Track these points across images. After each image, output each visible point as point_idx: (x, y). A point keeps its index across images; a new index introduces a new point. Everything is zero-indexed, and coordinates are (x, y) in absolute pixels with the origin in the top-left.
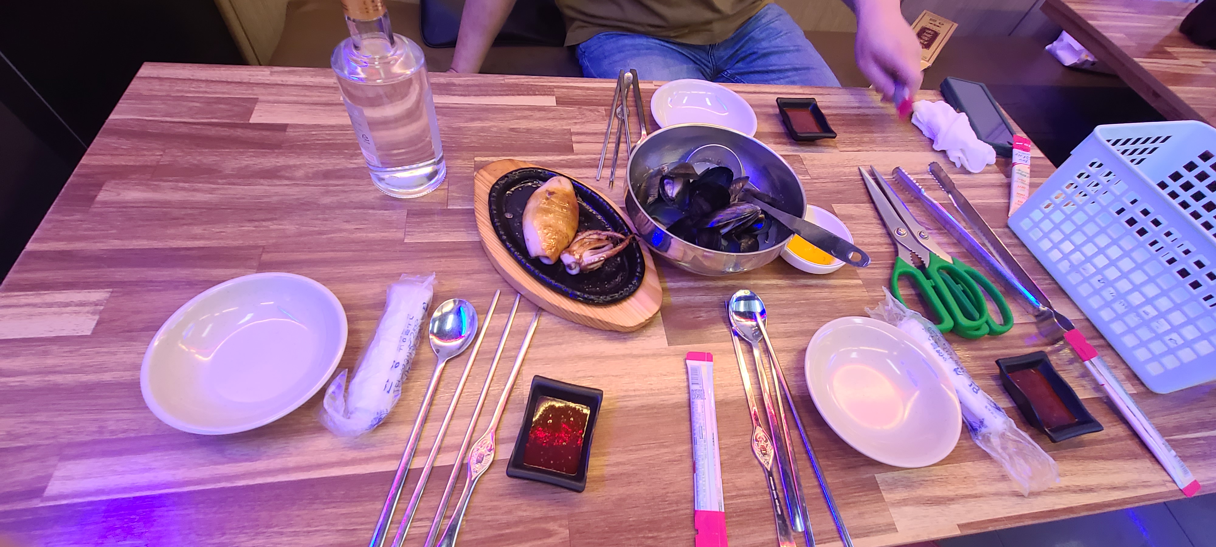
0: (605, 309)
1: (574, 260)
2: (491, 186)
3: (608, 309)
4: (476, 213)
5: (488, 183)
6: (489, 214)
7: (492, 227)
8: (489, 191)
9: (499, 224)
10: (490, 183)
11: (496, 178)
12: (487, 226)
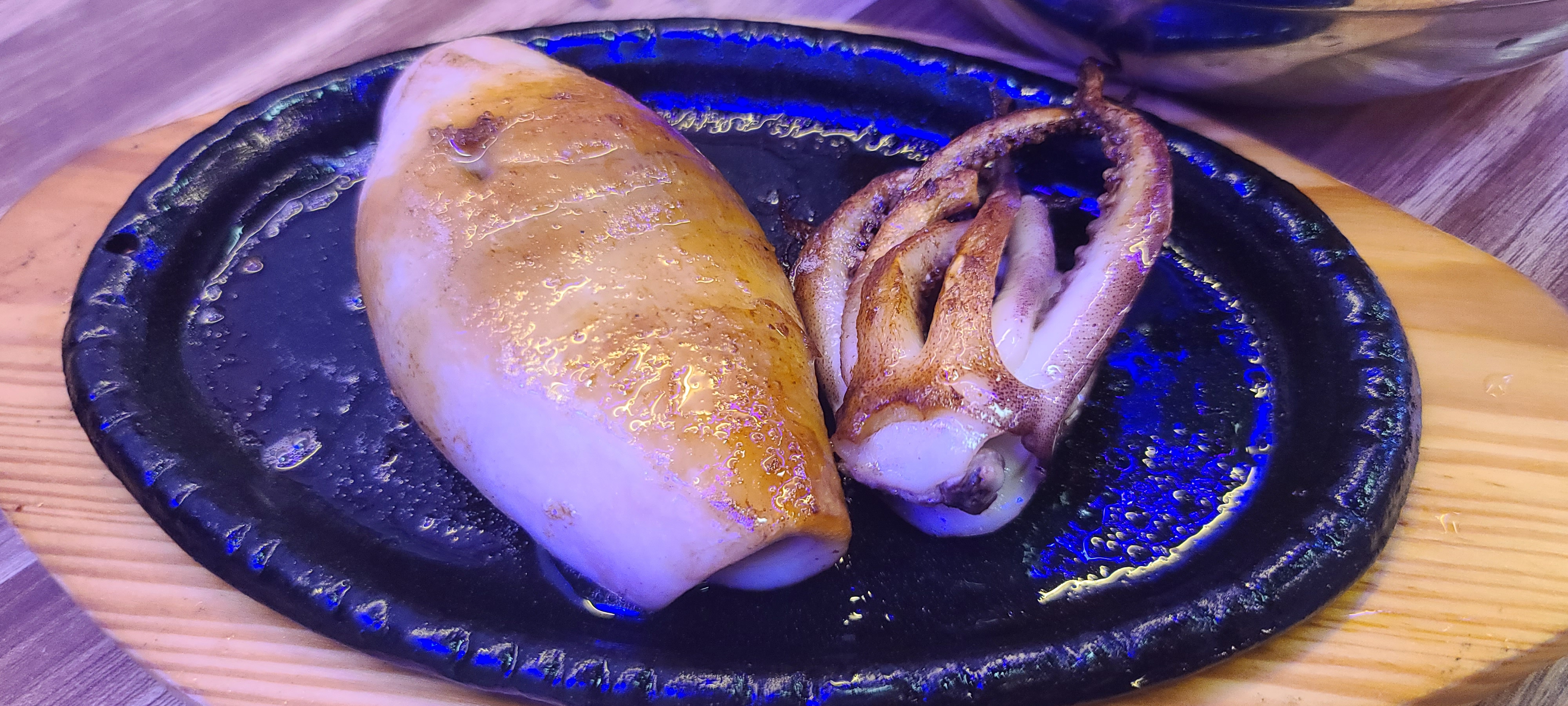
0: (1374, 599)
1: (973, 440)
2: (55, 356)
3: (1386, 581)
4: (63, 581)
5: (27, 355)
6: (158, 531)
7: (233, 599)
8: (62, 396)
9: (274, 544)
10: (36, 341)
11: (57, 294)
12: (201, 612)
